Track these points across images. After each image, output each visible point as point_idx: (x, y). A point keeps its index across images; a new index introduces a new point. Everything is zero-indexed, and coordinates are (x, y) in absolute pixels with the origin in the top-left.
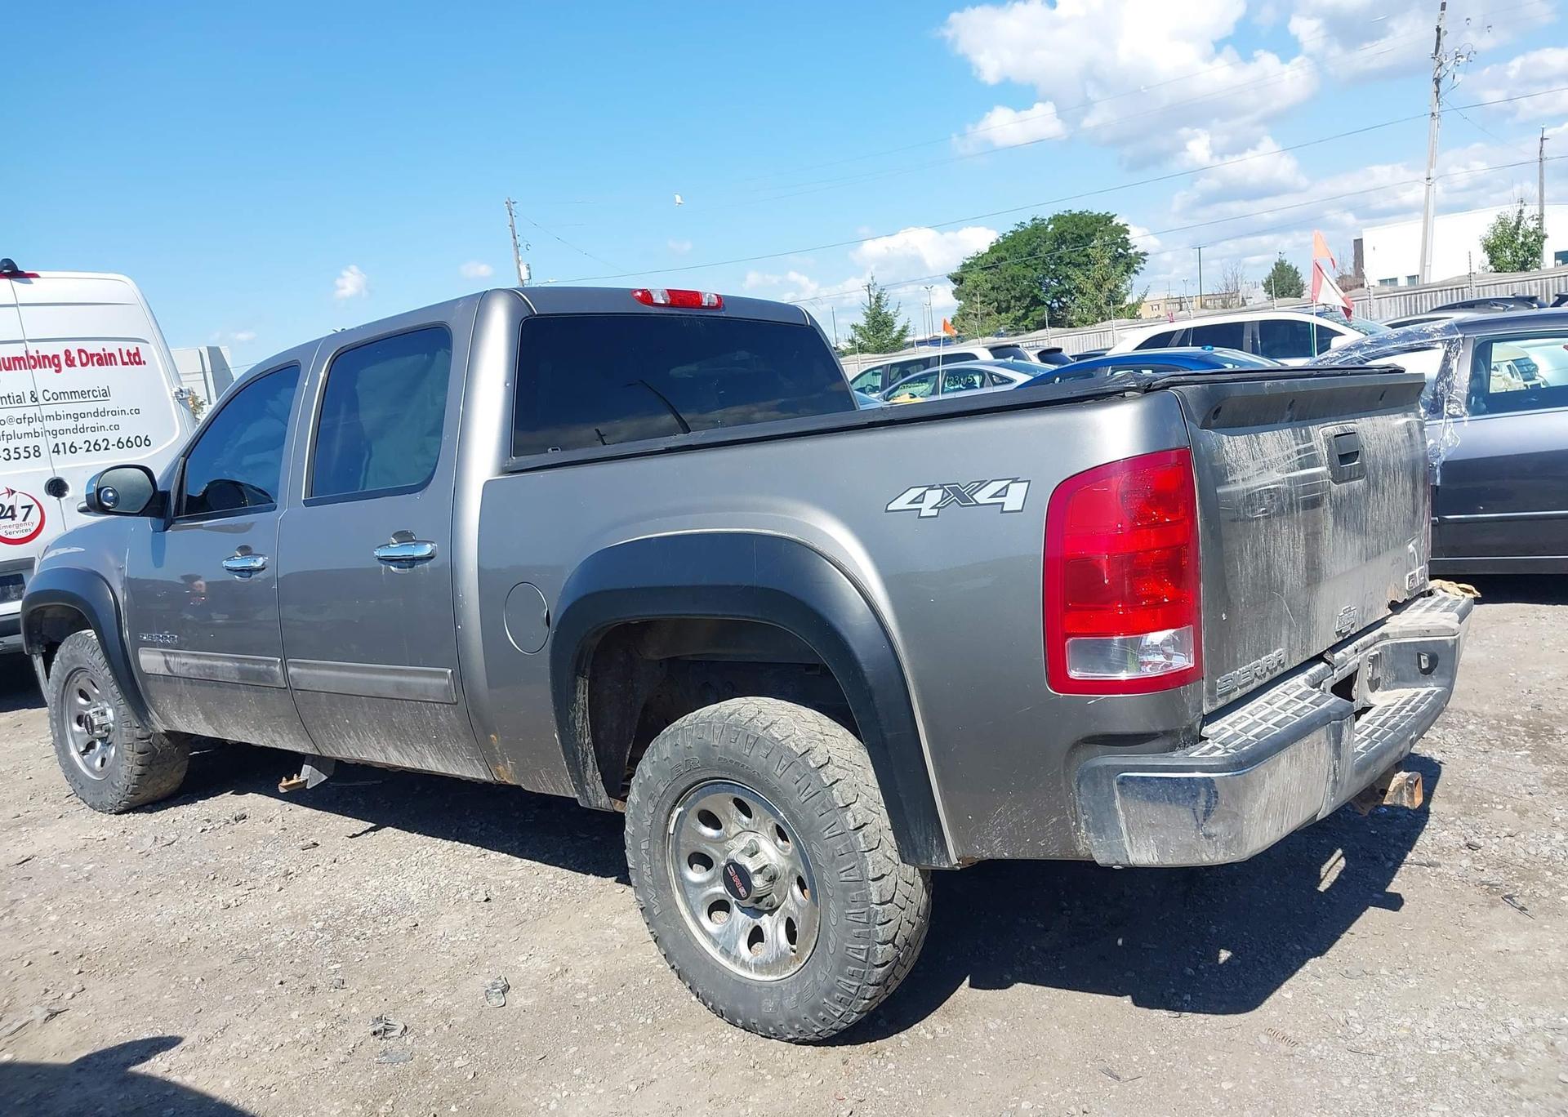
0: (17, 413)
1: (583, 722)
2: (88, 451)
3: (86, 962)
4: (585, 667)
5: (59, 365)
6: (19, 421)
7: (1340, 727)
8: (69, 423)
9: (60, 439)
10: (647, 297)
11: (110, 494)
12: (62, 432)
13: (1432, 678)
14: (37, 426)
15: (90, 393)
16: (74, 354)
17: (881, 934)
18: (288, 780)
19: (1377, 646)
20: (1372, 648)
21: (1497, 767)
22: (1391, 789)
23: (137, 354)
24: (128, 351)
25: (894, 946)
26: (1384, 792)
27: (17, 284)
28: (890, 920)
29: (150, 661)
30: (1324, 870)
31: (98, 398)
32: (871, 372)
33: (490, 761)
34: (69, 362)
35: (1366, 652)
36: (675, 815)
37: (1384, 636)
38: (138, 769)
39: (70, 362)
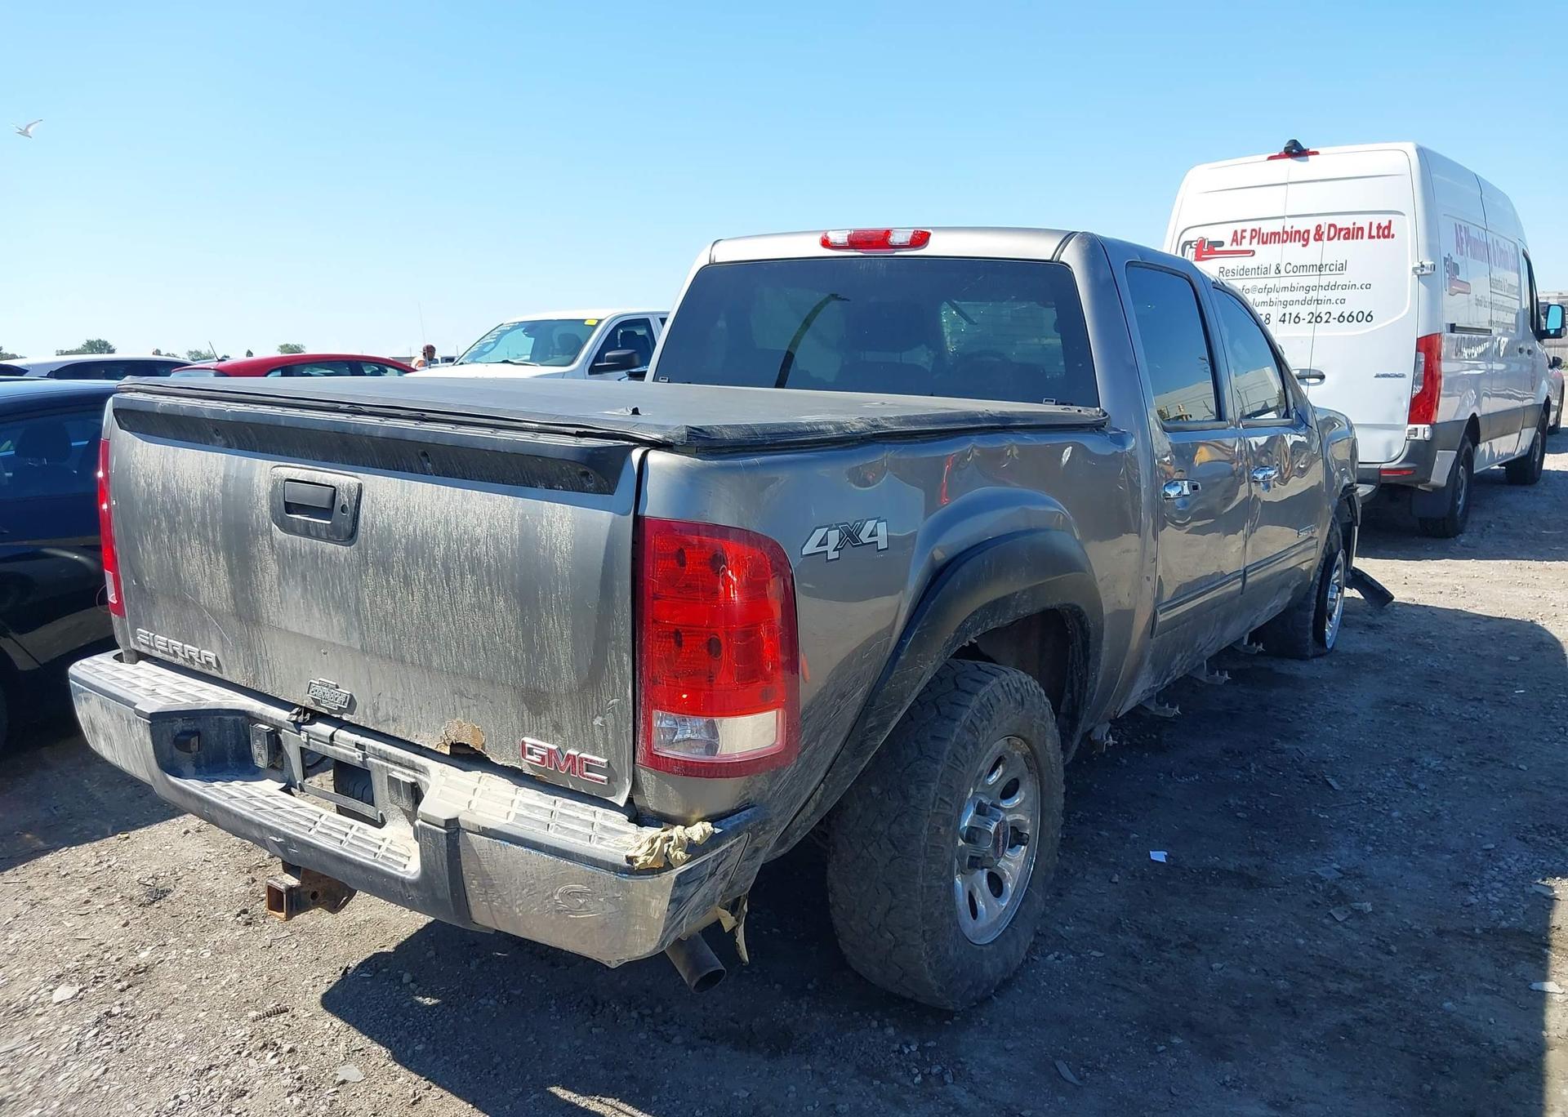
0: (1261, 283)
2: (1310, 322)
5: (1307, 241)
6: (1260, 291)
8: (1301, 295)
9: (1289, 309)
12: (1292, 303)
14: (1273, 296)
15: (1328, 267)
16: (1325, 229)
23: (1389, 227)
24: (1379, 224)
27: (1297, 163)
31: (1334, 272)
34: (1317, 237)
39: (1319, 237)
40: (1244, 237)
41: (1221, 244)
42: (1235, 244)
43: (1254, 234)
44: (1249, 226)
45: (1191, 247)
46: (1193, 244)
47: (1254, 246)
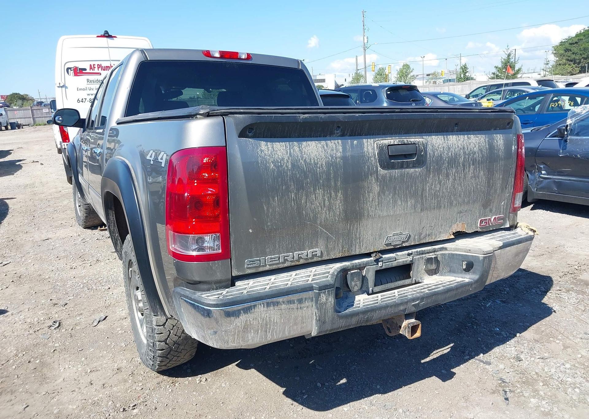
4: (111, 206)
10: (208, 54)
11: (61, 119)
13: (469, 274)
17: (157, 338)
18: (100, 228)
19: (438, 253)
20: (431, 254)
22: (402, 327)
25: (166, 344)
26: (400, 327)
27: (109, 40)
28: (162, 333)
29: (80, 178)
30: (435, 352)
32: (483, 88)
35: (424, 256)
36: (130, 271)
37: (446, 249)
38: (85, 215)
40: (95, 67)
41: (85, 69)
42: (91, 70)
43: (99, 66)
44: (96, 63)
45: (71, 70)
46: (72, 69)
47: (100, 71)
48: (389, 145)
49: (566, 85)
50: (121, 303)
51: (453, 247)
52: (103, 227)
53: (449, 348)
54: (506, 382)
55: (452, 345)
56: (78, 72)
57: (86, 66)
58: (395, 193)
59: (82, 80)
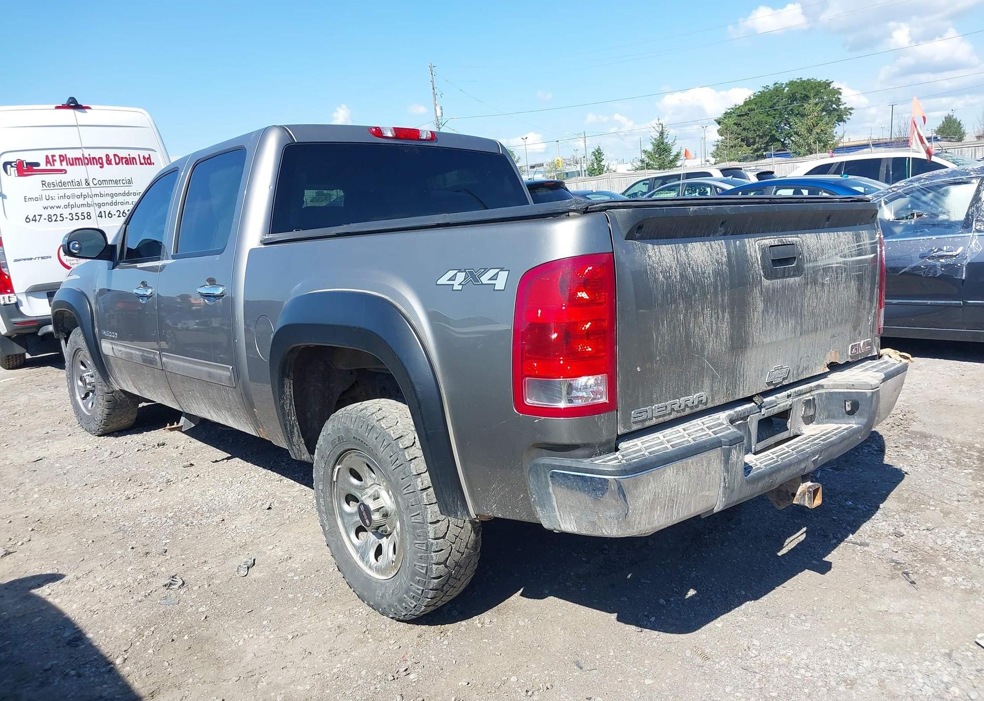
0: (78, 192)
1: (290, 406)
2: (119, 216)
3: (39, 525)
4: (289, 371)
5: (102, 164)
6: (78, 197)
7: (730, 451)
8: (108, 199)
9: (102, 209)
10: (378, 132)
11: (77, 246)
12: (104, 204)
13: (854, 418)
14: (89, 200)
15: (121, 181)
16: (112, 157)
17: (435, 558)
18: (170, 425)
19: (813, 393)
20: (808, 395)
21: (945, 480)
22: (798, 493)
23: (149, 158)
24: (144, 156)
25: (446, 566)
26: (794, 495)
27: (78, 113)
28: (442, 550)
29: (106, 347)
30: (788, 541)
31: (126, 185)
32: (642, 183)
33: (256, 423)
34: (108, 162)
35: (801, 397)
36: (336, 470)
37: (822, 386)
38: (106, 411)
39: (109, 162)
40: (55, 160)
41: (37, 164)
42: (49, 165)
43: (62, 158)
44: (57, 153)
45: (12, 167)
46: (13, 164)
47: (64, 166)
48: (771, 246)
49: (757, 174)
50: (262, 538)
51: (831, 383)
52: (175, 423)
53: (802, 534)
54: (901, 563)
55: (805, 529)
56: (25, 169)
57: (39, 158)
58: (777, 312)
59: (33, 182)
